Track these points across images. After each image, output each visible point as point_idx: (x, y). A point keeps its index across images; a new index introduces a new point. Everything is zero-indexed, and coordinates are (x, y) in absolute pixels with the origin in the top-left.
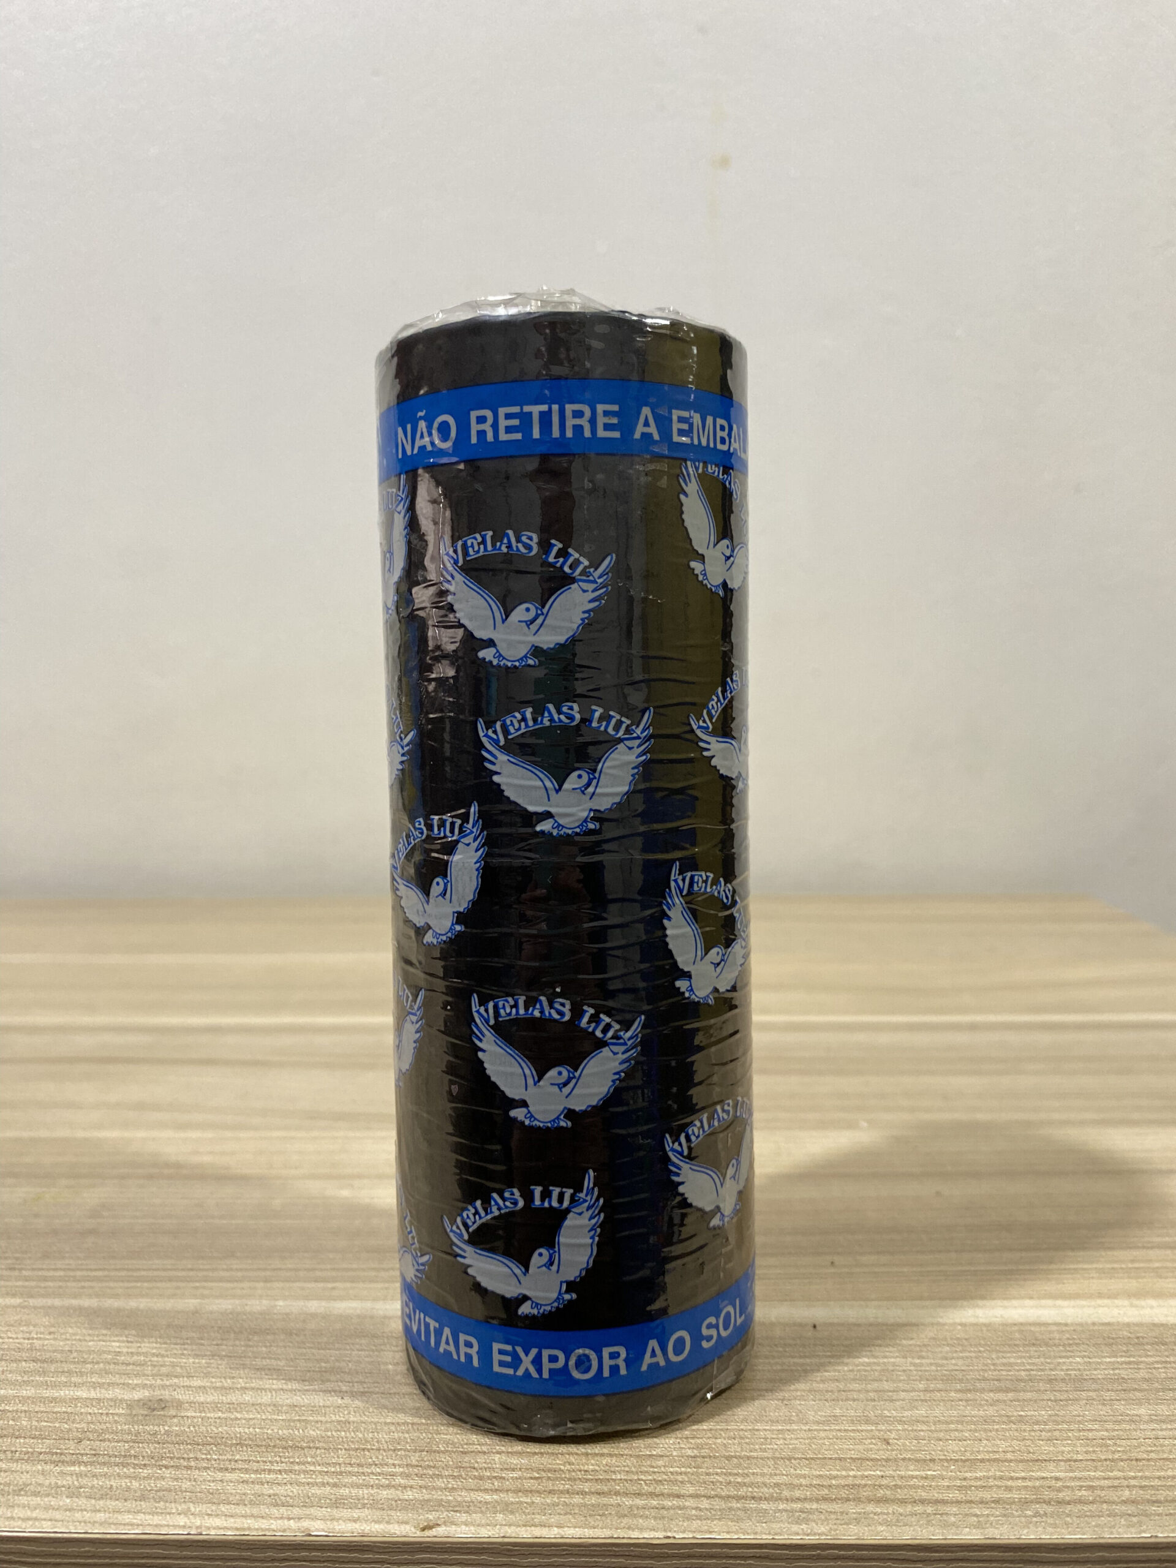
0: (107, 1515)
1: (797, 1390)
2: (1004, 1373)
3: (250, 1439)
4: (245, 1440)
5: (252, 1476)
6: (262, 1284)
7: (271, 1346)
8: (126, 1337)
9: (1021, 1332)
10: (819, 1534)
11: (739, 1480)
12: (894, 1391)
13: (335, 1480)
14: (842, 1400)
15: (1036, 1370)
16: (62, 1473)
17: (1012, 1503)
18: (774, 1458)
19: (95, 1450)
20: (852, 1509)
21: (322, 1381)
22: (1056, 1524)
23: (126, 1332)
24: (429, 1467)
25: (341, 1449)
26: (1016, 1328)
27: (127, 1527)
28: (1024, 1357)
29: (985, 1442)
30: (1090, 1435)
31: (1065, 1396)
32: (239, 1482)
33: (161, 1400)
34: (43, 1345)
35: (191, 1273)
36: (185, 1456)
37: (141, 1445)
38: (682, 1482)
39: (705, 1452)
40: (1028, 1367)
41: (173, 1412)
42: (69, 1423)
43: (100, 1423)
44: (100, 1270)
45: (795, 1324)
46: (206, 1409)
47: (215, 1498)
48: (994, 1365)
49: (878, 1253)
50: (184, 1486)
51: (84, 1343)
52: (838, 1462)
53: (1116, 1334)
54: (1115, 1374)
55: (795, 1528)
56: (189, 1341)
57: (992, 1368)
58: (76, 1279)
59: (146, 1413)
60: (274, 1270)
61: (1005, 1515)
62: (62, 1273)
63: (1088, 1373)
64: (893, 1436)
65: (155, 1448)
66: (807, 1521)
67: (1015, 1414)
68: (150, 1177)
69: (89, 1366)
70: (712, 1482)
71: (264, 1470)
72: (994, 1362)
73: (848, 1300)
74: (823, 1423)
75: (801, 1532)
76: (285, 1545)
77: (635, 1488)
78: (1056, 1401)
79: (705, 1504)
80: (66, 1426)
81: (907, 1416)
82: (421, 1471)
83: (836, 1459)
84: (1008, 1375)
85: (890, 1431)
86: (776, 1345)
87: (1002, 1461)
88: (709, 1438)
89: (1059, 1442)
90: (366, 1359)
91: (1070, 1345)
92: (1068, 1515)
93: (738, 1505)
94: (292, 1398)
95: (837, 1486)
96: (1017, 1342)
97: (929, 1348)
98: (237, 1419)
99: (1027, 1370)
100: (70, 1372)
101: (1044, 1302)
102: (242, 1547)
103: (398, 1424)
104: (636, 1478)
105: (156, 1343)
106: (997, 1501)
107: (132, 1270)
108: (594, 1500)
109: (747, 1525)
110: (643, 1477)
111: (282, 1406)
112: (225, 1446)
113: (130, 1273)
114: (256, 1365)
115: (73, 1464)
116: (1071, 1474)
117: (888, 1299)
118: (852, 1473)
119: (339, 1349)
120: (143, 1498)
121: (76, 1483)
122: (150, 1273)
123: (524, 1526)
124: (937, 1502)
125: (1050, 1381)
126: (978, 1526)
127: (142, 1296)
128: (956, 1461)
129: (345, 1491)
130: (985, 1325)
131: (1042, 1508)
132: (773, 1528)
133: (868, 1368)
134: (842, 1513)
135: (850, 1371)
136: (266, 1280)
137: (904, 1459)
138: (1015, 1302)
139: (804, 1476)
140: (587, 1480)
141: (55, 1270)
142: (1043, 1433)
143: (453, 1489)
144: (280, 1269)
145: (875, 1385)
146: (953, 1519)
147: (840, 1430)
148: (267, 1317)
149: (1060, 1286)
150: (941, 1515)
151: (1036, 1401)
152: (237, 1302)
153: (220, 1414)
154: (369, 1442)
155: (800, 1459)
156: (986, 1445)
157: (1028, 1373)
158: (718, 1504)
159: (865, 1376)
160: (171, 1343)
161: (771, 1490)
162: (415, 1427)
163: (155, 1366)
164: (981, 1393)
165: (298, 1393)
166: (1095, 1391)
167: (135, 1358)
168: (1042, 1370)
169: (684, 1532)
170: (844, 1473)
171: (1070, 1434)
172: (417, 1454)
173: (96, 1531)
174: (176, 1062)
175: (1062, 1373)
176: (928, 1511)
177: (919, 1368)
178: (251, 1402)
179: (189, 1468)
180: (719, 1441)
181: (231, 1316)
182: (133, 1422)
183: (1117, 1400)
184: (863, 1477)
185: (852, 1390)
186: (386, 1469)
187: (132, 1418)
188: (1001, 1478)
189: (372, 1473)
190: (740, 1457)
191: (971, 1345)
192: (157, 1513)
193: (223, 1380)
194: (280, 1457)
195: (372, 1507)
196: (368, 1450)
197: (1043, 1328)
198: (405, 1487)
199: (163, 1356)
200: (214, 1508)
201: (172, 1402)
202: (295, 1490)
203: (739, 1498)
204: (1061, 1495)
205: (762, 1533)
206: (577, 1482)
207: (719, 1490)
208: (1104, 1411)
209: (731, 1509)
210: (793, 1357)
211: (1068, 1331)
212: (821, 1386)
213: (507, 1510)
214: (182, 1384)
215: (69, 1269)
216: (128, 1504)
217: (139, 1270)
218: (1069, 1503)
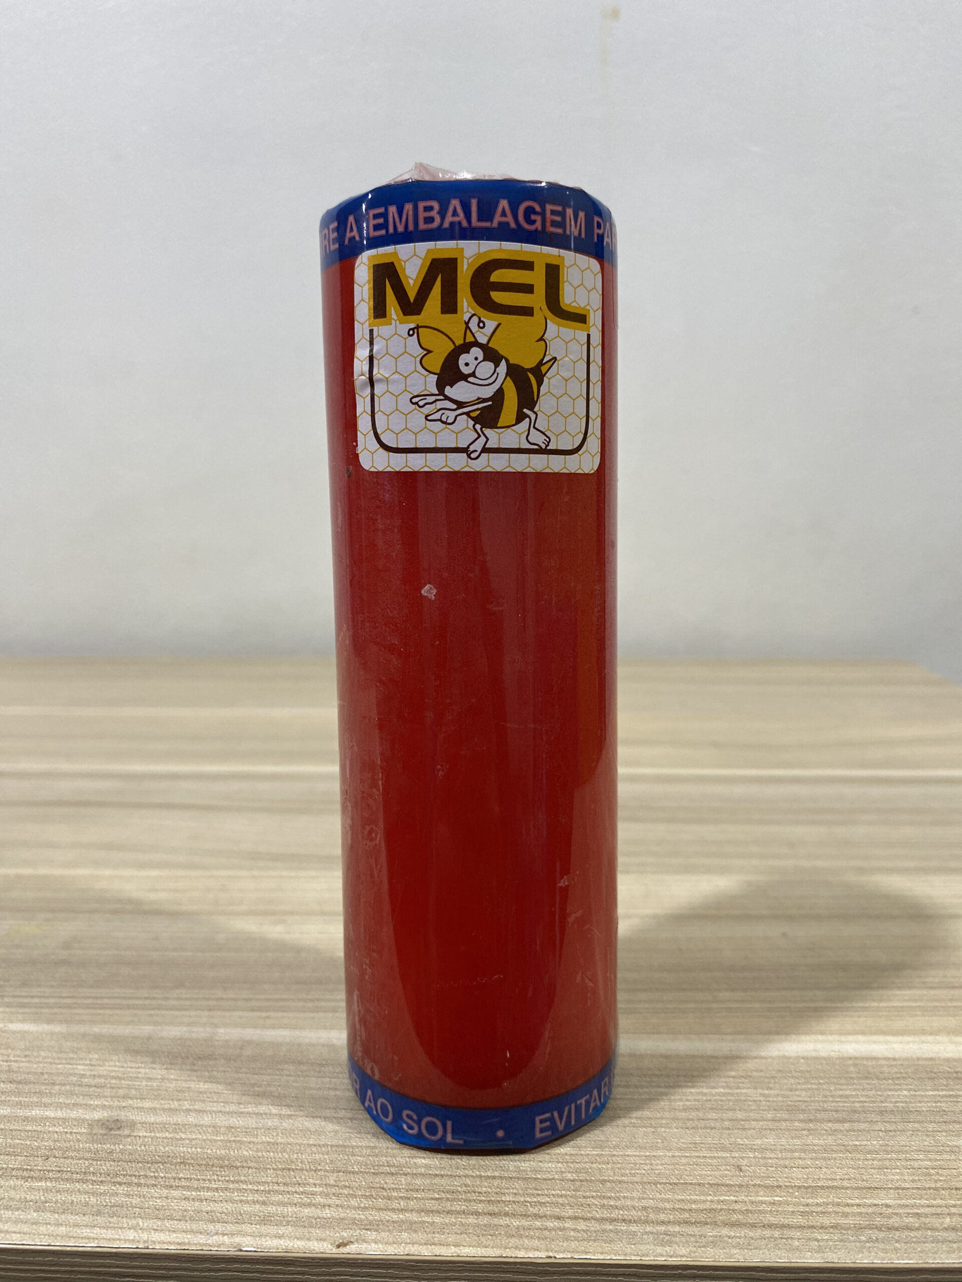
0: (68, 1229)
1: (662, 1118)
2: (841, 1104)
3: (192, 1157)
4: (188, 1159)
5: (193, 1193)
6: (206, 1013)
7: (213, 1071)
8: (91, 1060)
9: (855, 1065)
10: (681, 1256)
11: (612, 1203)
12: (746, 1120)
13: (264, 1198)
14: (701, 1128)
15: (869, 1102)
16: (31, 1188)
17: (848, 1229)
18: (642, 1183)
19: (59, 1167)
20: (710, 1232)
21: (255, 1104)
22: (886, 1249)
23: (91, 1056)
24: (346, 1186)
25: (270, 1169)
26: (851, 1062)
27: (84, 1241)
28: (858, 1090)
29: (824, 1170)
30: (916, 1164)
31: (893, 1127)
32: (181, 1198)
33: (117, 1120)
34: (19, 1067)
35: (147, 1002)
36: (137, 1173)
37: (99, 1163)
38: (562, 1205)
39: (582, 1176)
40: (864, 1099)
41: (127, 1132)
42: (39, 1141)
43: (65, 1141)
44: (69, 997)
45: (662, 1056)
46: (156, 1130)
47: (159, 1214)
48: (832, 1096)
49: (733, 990)
50: (134, 1202)
51: (54, 1066)
52: (697, 1187)
53: (938, 1068)
54: (936, 1107)
55: (659, 1250)
56: (143, 1065)
57: (831, 1099)
58: (49, 1006)
59: (104, 1132)
60: (217, 999)
61: (842, 1241)
62: (36, 1000)
63: (913, 1105)
64: (745, 1162)
65: (111, 1166)
66: (670, 1243)
67: (851, 1143)
68: (114, 912)
69: (57, 1087)
70: (589, 1205)
71: (203, 1188)
72: (832, 1094)
73: (706, 1034)
74: (685, 1150)
75: (665, 1253)
76: (220, 1258)
77: (522, 1210)
78: (885, 1131)
79: (582, 1225)
80: (36, 1144)
81: (757, 1145)
82: (338, 1191)
83: (695, 1184)
84: (844, 1106)
85: (742, 1158)
86: (644, 1075)
87: (840, 1188)
88: (586, 1162)
89: (889, 1171)
90: (293, 1084)
91: (898, 1078)
92: (897, 1241)
93: (611, 1227)
94: (229, 1120)
95: (696, 1211)
96: (852, 1076)
97: (776, 1080)
98: (181, 1139)
99: (861, 1102)
100: (41, 1093)
101: (875, 1038)
102: (183, 1259)
103: (319, 1145)
104: (522, 1199)
105: (115, 1066)
106: (835, 1227)
107: (97, 998)
108: (485, 1220)
109: (617, 1246)
110: (528, 1199)
111: (220, 1127)
112: (171, 1165)
113: (95, 1001)
114: (199, 1088)
115: (41, 1179)
116: (899, 1202)
117: (740, 1033)
118: (709, 1198)
119: (269, 1075)
120: (99, 1213)
121: (42, 1198)
122: (112, 1001)
123: (426, 1244)
124: (783, 1226)
125: (881, 1113)
126: (820, 1250)
127: (105, 1022)
128: (800, 1187)
129: (272, 1209)
130: (824, 1058)
131: (874, 1234)
132: (640, 1250)
133: (724, 1098)
134: (701, 1236)
135: (710, 1100)
136: (210, 1010)
137: (754, 1185)
138: (850, 1038)
139: (668, 1201)
140: (481, 1201)
141: (32, 997)
142: (875, 1162)
143: (365, 1208)
144: (222, 999)
145: (730, 1114)
146: (797, 1243)
147: (699, 1157)
148: (210, 1043)
149: (889, 1023)
150: (787, 1239)
151: (868, 1131)
152: (185, 1029)
153: (167, 1135)
154: (294, 1162)
155: (665, 1184)
156: (825, 1173)
157: (861, 1104)
158: (595, 1226)
159: (722, 1105)
160: (127, 1067)
161: (639, 1213)
162: (333, 1149)
163: (113, 1088)
164: (821, 1123)
165: (234, 1115)
166: (919, 1122)
167: (97, 1080)
168: (873, 1102)
169: (564, 1252)
170: (702, 1198)
171: (898, 1164)
172: (335, 1175)
173: (58, 1244)
174: (139, 806)
175: (891, 1105)
176: (777, 1236)
177: (768, 1099)
178: (194, 1123)
179: (139, 1185)
180: (594, 1166)
181: (179, 1042)
182: (93, 1140)
183: (941, 1132)
184: (719, 1202)
185: (709, 1119)
186: (307, 1189)
187: (92, 1137)
188: (838, 1204)
189: (296, 1192)
190: (613, 1181)
191: (812, 1078)
192: (111, 1228)
193: (171, 1102)
194: (217, 1175)
195: (295, 1225)
196: (293, 1170)
197: (874, 1062)
198: (324, 1206)
199: (120, 1079)
200: (159, 1223)
201: (127, 1121)
202: (229, 1206)
203: (612, 1221)
204: (891, 1221)
205: (631, 1254)
206: (472, 1204)
207: (594, 1212)
208: (928, 1141)
209: (604, 1231)
210: (658, 1087)
211: (896, 1065)
212: (683, 1114)
213: (411, 1229)
214: (136, 1106)
215: (43, 997)
216: (86, 1218)
217: (102, 998)
218: (897, 1229)
